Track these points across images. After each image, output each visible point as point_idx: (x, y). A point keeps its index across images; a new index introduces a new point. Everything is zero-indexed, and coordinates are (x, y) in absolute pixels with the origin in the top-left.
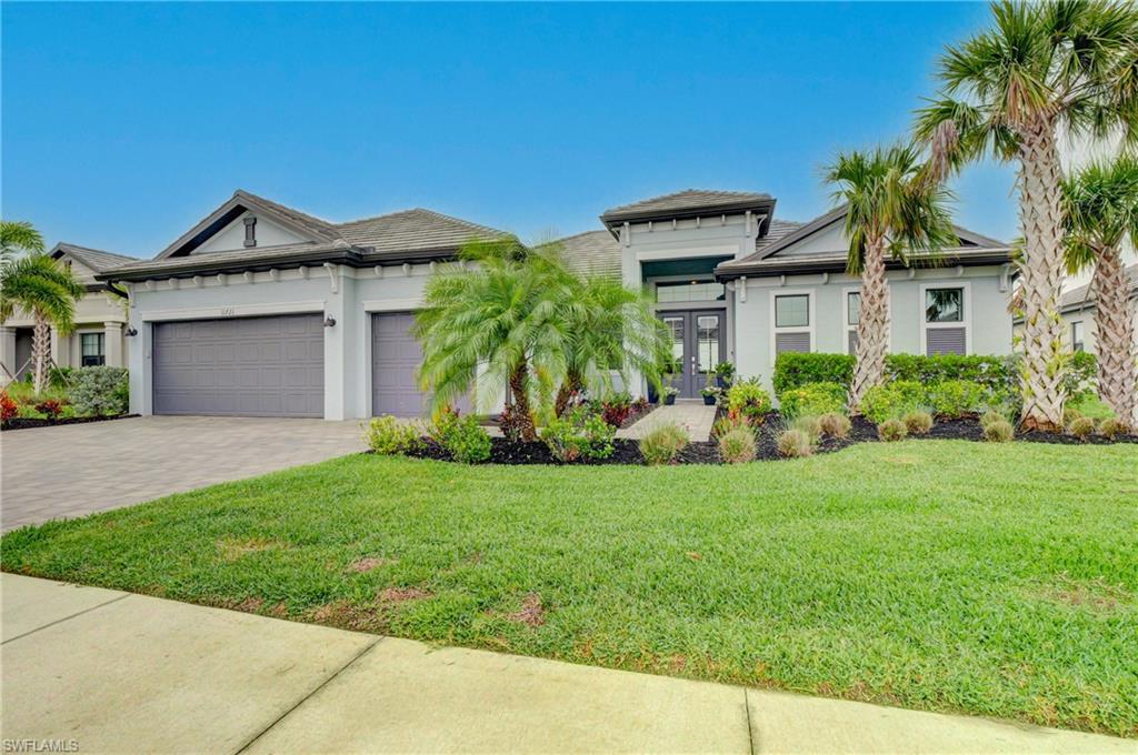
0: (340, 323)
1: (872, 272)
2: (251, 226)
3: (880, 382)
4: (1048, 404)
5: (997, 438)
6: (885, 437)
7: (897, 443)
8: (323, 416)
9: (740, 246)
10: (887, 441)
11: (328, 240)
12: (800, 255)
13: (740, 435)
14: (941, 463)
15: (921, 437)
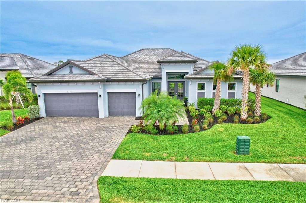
0: (102, 95)
1: (218, 87)
2: (71, 68)
3: (219, 108)
4: (244, 116)
5: (236, 123)
6: (219, 122)
7: (221, 124)
8: (98, 117)
9: (190, 70)
10: (219, 124)
11: (96, 75)
12: (203, 74)
13: (197, 127)
14: (226, 130)
15: (224, 122)
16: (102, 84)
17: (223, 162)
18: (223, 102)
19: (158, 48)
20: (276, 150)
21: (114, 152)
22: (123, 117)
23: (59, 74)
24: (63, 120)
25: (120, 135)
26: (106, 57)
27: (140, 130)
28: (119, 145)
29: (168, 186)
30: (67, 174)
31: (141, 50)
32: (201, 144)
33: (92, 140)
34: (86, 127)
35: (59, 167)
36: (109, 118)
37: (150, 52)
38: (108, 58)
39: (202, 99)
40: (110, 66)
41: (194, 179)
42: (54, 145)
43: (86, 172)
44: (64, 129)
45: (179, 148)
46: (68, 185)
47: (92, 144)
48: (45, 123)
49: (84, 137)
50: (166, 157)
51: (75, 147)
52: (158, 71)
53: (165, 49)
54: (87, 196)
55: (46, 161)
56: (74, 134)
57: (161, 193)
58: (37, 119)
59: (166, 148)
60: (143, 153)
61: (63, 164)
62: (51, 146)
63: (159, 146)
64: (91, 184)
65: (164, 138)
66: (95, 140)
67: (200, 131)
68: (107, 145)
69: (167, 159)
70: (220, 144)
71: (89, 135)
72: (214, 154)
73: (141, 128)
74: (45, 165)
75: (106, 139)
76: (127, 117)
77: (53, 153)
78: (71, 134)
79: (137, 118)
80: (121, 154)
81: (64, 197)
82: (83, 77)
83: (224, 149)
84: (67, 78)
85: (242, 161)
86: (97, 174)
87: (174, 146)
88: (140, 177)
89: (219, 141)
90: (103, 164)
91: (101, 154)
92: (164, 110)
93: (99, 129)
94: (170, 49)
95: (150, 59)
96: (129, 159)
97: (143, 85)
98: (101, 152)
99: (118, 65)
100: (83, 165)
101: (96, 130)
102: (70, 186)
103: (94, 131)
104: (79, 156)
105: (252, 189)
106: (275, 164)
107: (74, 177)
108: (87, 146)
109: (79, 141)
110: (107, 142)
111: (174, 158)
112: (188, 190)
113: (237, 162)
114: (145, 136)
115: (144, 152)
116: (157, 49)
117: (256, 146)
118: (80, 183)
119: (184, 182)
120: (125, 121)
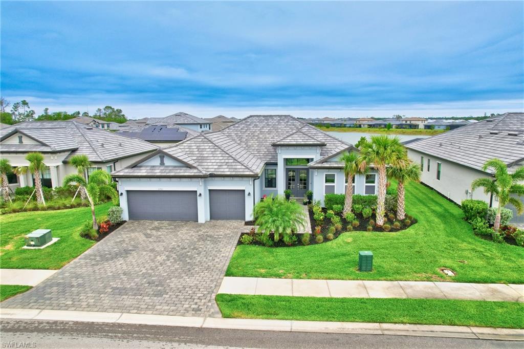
0: (202, 194)
2: (162, 158)
3: (350, 210)
4: (380, 221)
5: (369, 230)
6: (348, 230)
7: (349, 232)
8: (198, 221)
9: (315, 156)
10: (349, 231)
11: (195, 168)
12: (333, 162)
13: (320, 237)
14: (355, 241)
15: (356, 229)
16: (203, 180)
17: (343, 279)
18: (357, 200)
19: (272, 114)
20: (403, 266)
21: (225, 268)
22: (228, 221)
23: (147, 166)
24: (153, 226)
25: (229, 247)
26: (203, 138)
27: (252, 241)
28: (230, 259)
29: (284, 303)
30: (183, 292)
31: (248, 117)
32: (322, 258)
33: (198, 254)
34: (185, 236)
35: (172, 285)
36: (212, 223)
37: (260, 121)
38: (206, 140)
39: (330, 195)
40: (210, 152)
41: (310, 296)
42: (156, 260)
43: (201, 290)
44: (159, 240)
45: (297, 264)
46: (187, 303)
47: (199, 259)
48: (132, 230)
49: (187, 250)
50: (283, 275)
51: (181, 263)
52: (272, 152)
53: (282, 116)
54: (209, 311)
55: (155, 278)
56: (174, 245)
57: (277, 309)
58: (120, 224)
59: (282, 264)
60: (258, 270)
61: (175, 282)
62: (153, 261)
63: (276, 261)
64: (210, 301)
65: (281, 252)
66: (202, 254)
67: (324, 242)
68: (217, 260)
69: (283, 276)
70: (344, 259)
71: (192, 247)
72: (334, 271)
73: (253, 239)
74: (156, 283)
75: (214, 253)
76: (234, 221)
77: (159, 269)
78: (171, 246)
79: (247, 223)
80: (234, 270)
81: (188, 312)
82: (178, 171)
83: (346, 265)
84: (158, 172)
85: (362, 278)
86: (213, 292)
87: (291, 262)
88: (257, 294)
89: (344, 255)
90: (217, 282)
91: (212, 271)
92: (281, 218)
93: (202, 238)
94: (289, 116)
95: (261, 133)
96: (244, 276)
97: (254, 181)
98: (212, 268)
99: (221, 153)
100: (196, 282)
101: (199, 241)
102: (190, 303)
103: (197, 242)
104: (189, 272)
105: (363, 305)
106: (396, 282)
107: (191, 295)
108: (194, 261)
109: (184, 255)
110: (216, 256)
111: (291, 275)
112: (303, 306)
113: (357, 279)
114: (258, 249)
115: (259, 268)
116: (271, 116)
117: (383, 261)
118: (199, 301)
119: (300, 299)
120: (232, 227)
